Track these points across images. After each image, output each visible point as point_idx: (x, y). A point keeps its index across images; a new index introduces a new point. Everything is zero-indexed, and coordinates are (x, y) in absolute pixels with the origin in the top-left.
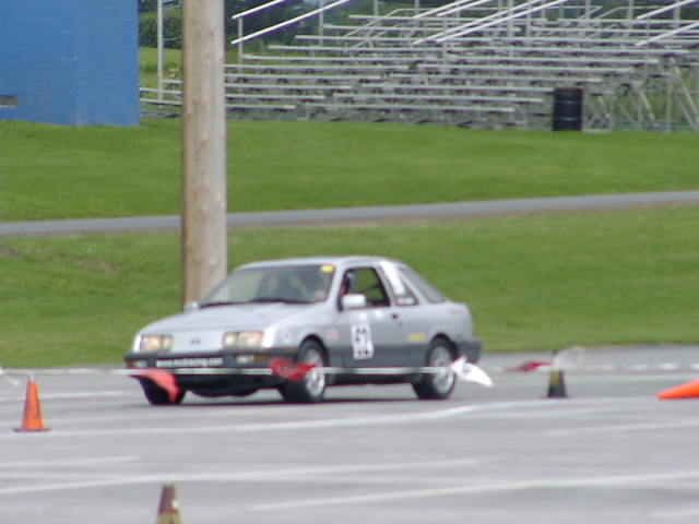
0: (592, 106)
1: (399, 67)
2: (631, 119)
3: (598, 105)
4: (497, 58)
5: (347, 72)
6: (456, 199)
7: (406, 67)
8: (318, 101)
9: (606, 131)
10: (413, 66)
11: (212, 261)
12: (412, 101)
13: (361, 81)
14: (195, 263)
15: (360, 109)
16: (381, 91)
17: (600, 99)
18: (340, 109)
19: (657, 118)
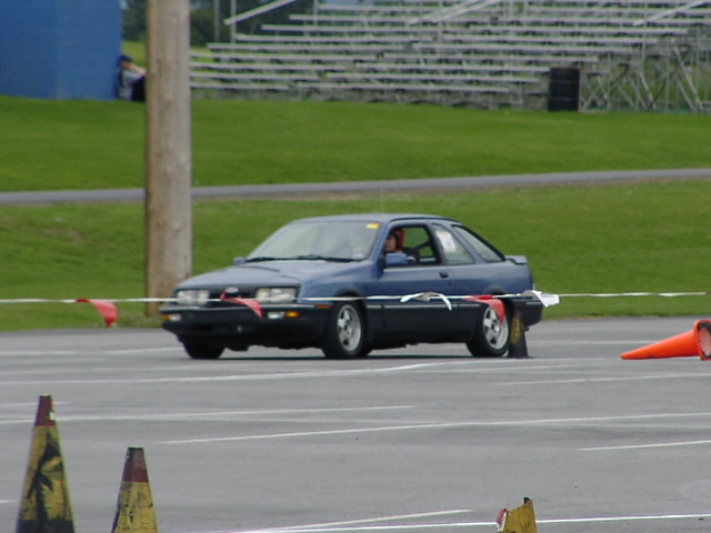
0: (589, 86)
1: (394, 47)
2: (629, 99)
3: (594, 86)
4: (494, 38)
5: (341, 53)
6: (443, 175)
7: (401, 47)
8: (312, 81)
9: (603, 111)
10: (408, 46)
11: (177, 225)
12: (406, 81)
13: (355, 61)
14: (159, 226)
15: (354, 90)
16: (375, 71)
17: (598, 78)
18: (334, 89)
19: (656, 99)
